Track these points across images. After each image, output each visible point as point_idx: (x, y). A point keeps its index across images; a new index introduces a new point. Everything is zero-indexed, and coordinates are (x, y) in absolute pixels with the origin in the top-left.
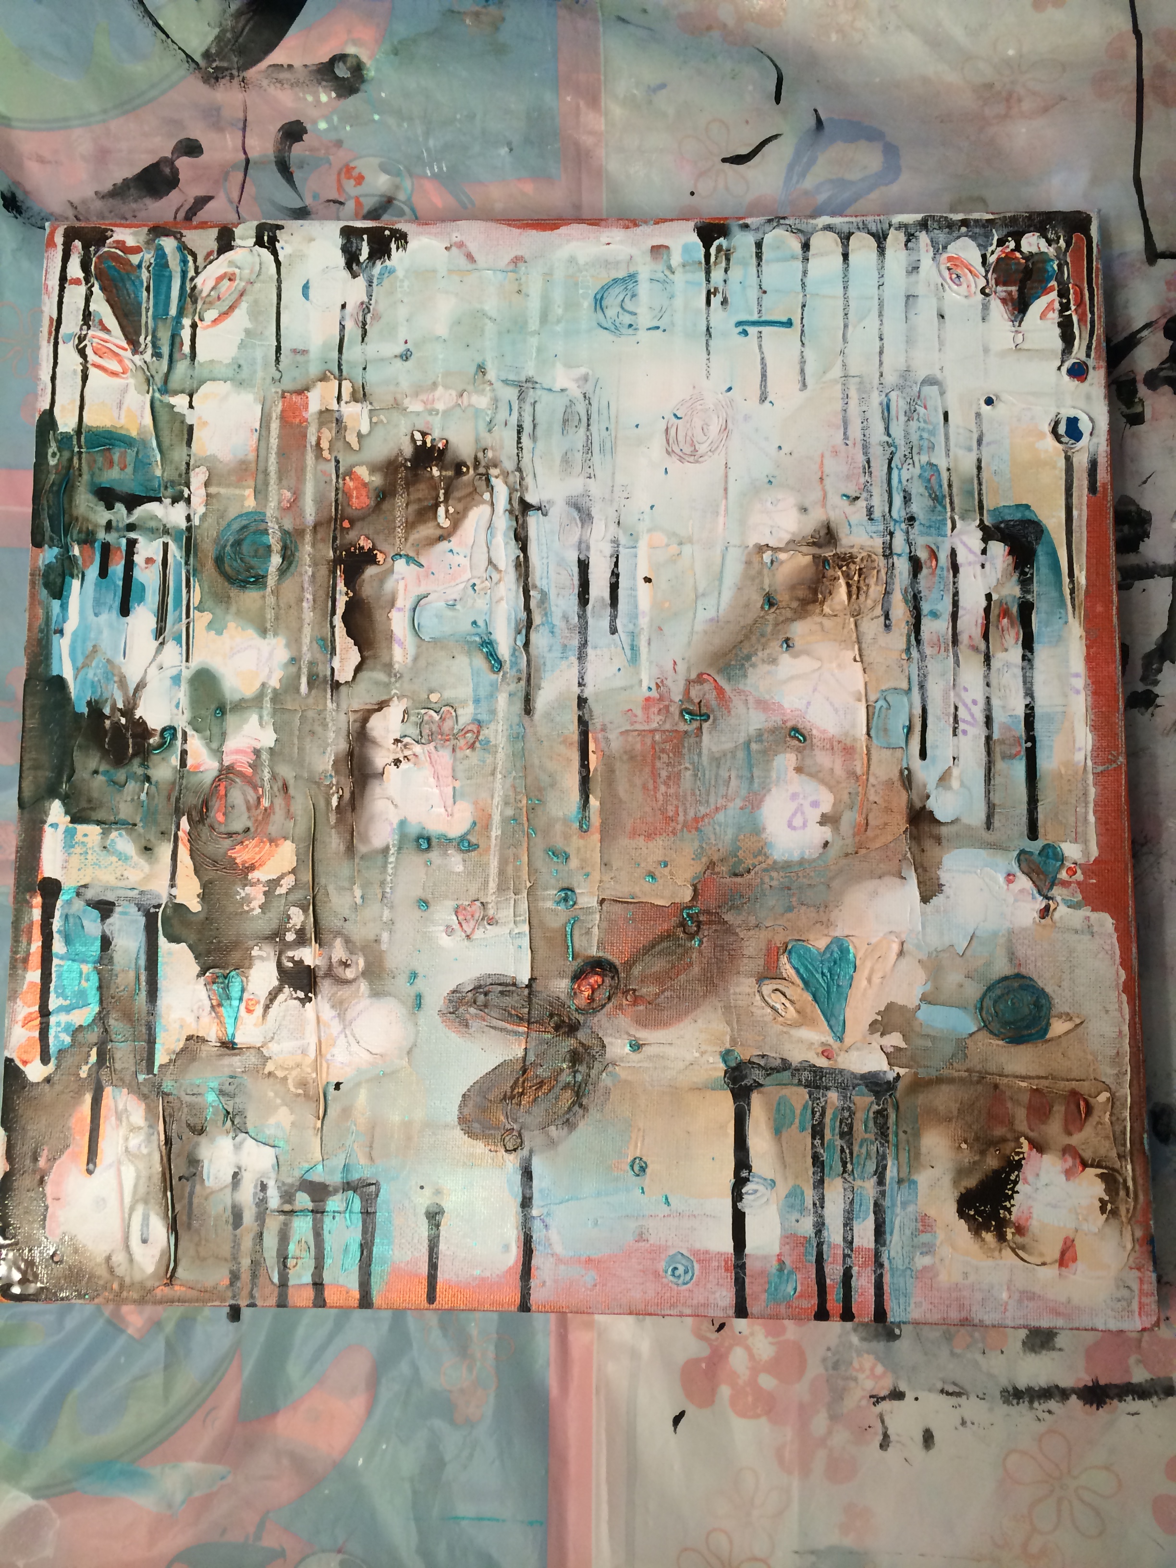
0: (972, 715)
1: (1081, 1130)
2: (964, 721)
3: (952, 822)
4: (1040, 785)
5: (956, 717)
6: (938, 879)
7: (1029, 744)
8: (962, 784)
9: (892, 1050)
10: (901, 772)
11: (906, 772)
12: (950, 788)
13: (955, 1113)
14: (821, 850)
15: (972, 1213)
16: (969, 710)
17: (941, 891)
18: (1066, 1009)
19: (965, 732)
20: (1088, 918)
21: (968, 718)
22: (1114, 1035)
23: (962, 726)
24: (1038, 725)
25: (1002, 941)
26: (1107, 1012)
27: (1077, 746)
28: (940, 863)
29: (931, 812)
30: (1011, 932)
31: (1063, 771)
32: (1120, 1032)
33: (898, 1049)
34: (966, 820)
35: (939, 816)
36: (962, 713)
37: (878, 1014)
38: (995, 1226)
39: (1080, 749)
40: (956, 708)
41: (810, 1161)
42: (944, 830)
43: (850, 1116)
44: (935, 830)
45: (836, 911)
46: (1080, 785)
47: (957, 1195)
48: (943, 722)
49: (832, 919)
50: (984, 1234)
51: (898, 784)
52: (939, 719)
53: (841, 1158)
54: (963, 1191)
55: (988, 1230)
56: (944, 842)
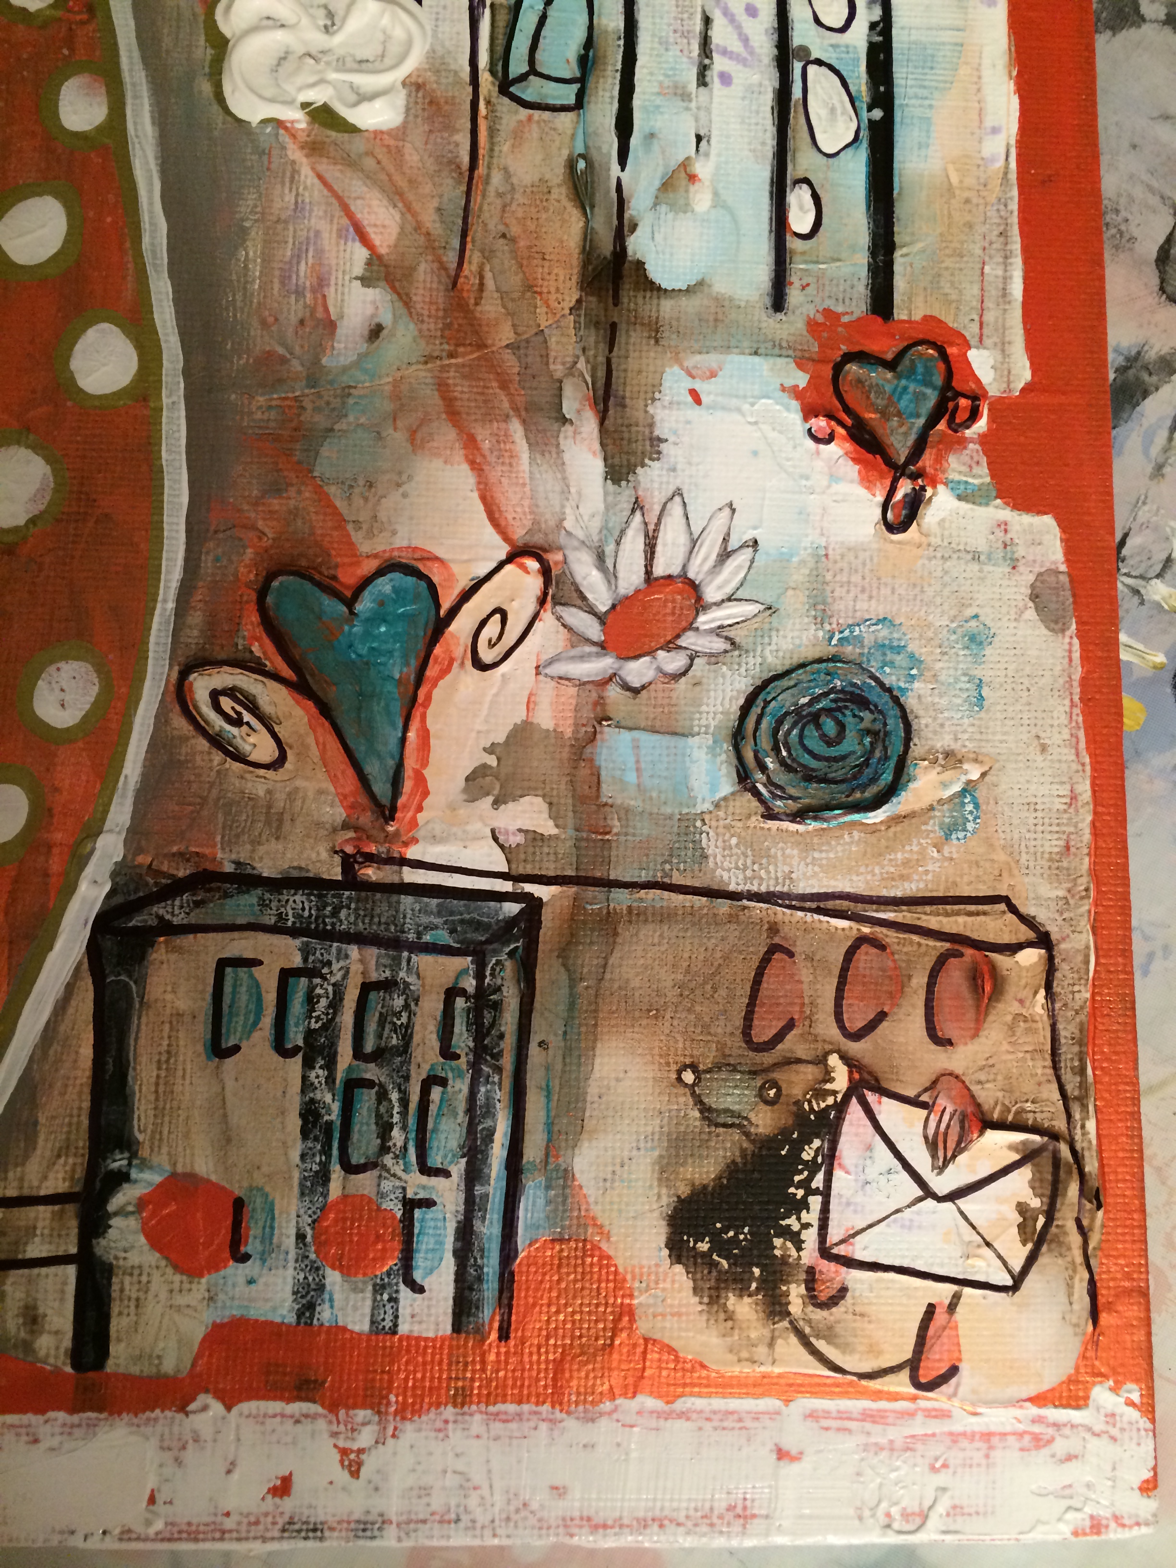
0: (745, 40)
1: (975, 1035)
2: (725, 52)
3: (689, 291)
4: (901, 210)
5: (705, 42)
6: (651, 425)
7: (877, 114)
8: (718, 202)
9: (520, 839)
10: (571, 165)
11: (581, 165)
12: (686, 208)
13: (672, 995)
14: (363, 347)
15: (704, 1246)
16: (738, 28)
17: (657, 455)
18: (944, 741)
19: (726, 79)
20: (1004, 526)
21: (736, 46)
22: (1058, 804)
23: (719, 63)
24: (900, 72)
25: (799, 576)
26: (1044, 748)
27: (989, 122)
28: (657, 386)
29: (640, 265)
30: (822, 556)
31: (955, 179)
32: (1074, 798)
33: (534, 838)
34: (720, 286)
35: (656, 272)
36: (720, 34)
37: (491, 750)
38: (762, 1280)
39: (995, 130)
40: (707, 21)
41: (294, 1123)
42: (667, 307)
43: (407, 1006)
44: (647, 307)
45: (394, 497)
46: (992, 213)
47: (667, 1201)
48: (674, 51)
49: (382, 516)
50: (732, 1301)
51: (561, 194)
52: (665, 44)
53: (378, 1116)
54: (684, 1191)
55: (743, 1291)
56: (669, 338)
